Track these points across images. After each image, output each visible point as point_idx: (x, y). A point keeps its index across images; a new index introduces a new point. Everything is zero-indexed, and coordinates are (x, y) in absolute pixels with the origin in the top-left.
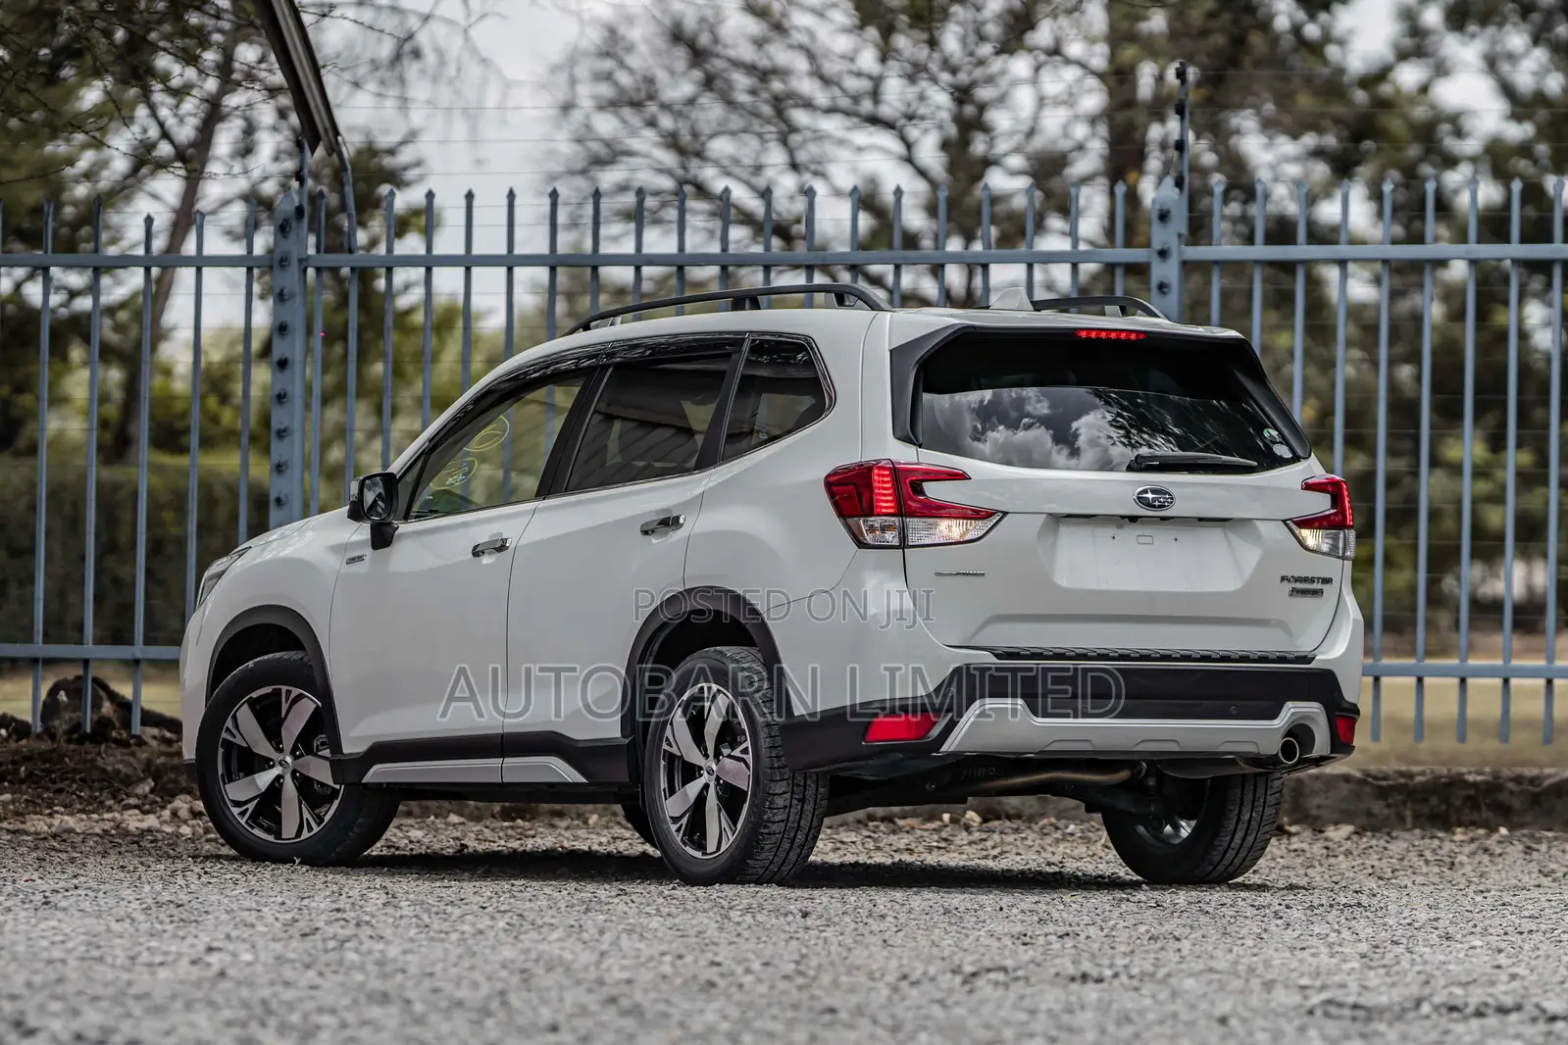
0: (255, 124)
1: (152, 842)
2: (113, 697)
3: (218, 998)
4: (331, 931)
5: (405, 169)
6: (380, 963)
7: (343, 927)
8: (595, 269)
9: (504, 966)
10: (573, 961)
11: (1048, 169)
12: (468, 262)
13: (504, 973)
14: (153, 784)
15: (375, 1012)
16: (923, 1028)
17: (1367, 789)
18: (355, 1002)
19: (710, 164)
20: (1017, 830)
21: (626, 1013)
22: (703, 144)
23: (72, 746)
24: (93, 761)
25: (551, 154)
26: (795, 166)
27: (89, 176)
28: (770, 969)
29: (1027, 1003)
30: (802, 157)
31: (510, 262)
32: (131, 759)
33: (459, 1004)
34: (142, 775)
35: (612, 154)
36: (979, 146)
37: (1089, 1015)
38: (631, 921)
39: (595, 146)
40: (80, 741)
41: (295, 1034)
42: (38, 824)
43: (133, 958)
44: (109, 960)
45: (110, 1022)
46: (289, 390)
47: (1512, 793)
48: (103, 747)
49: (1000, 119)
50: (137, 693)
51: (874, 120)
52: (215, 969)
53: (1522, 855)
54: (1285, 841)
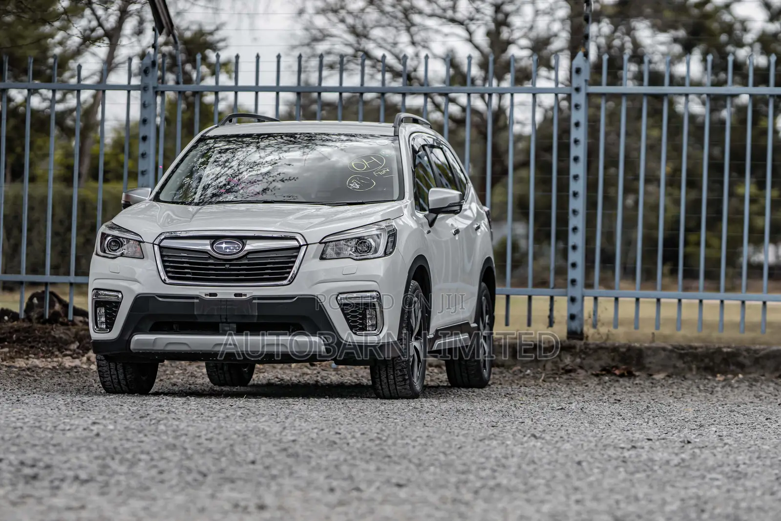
0: (144, 18)
1: (76, 372)
2: (61, 301)
3: (94, 446)
4: (155, 415)
5: (218, 42)
6: (175, 431)
7: (161, 414)
8: (319, 94)
9: (235, 433)
10: (269, 431)
11: (540, 46)
12: (257, 89)
13: (235, 436)
14: (78, 344)
15: (168, 454)
16: (432, 465)
17: (674, 355)
18: (160, 449)
19: (371, 42)
20: (501, 373)
21: (289, 456)
22: (368, 32)
23: (39, 325)
24: (49, 332)
25: (293, 35)
26: (413, 43)
27: (61, 43)
28: (365, 436)
29: (486, 454)
30: (417, 38)
31: (278, 89)
32: (68, 332)
33: (210, 450)
34: (73, 340)
35: (324, 36)
36: (505, 34)
37: (515, 460)
38: (303, 413)
39: (314, 32)
40: (44, 323)
41: (127, 463)
42: (21, 363)
43: (55, 427)
44: (44, 428)
45: (37, 456)
46: (147, 152)
47: (745, 357)
48: (54, 326)
49: (516, 21)
50: (71, 299)
51: (453, 21)
52: (95, 432)
53: (747, 388)
54: (632, 380)
